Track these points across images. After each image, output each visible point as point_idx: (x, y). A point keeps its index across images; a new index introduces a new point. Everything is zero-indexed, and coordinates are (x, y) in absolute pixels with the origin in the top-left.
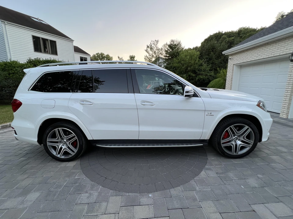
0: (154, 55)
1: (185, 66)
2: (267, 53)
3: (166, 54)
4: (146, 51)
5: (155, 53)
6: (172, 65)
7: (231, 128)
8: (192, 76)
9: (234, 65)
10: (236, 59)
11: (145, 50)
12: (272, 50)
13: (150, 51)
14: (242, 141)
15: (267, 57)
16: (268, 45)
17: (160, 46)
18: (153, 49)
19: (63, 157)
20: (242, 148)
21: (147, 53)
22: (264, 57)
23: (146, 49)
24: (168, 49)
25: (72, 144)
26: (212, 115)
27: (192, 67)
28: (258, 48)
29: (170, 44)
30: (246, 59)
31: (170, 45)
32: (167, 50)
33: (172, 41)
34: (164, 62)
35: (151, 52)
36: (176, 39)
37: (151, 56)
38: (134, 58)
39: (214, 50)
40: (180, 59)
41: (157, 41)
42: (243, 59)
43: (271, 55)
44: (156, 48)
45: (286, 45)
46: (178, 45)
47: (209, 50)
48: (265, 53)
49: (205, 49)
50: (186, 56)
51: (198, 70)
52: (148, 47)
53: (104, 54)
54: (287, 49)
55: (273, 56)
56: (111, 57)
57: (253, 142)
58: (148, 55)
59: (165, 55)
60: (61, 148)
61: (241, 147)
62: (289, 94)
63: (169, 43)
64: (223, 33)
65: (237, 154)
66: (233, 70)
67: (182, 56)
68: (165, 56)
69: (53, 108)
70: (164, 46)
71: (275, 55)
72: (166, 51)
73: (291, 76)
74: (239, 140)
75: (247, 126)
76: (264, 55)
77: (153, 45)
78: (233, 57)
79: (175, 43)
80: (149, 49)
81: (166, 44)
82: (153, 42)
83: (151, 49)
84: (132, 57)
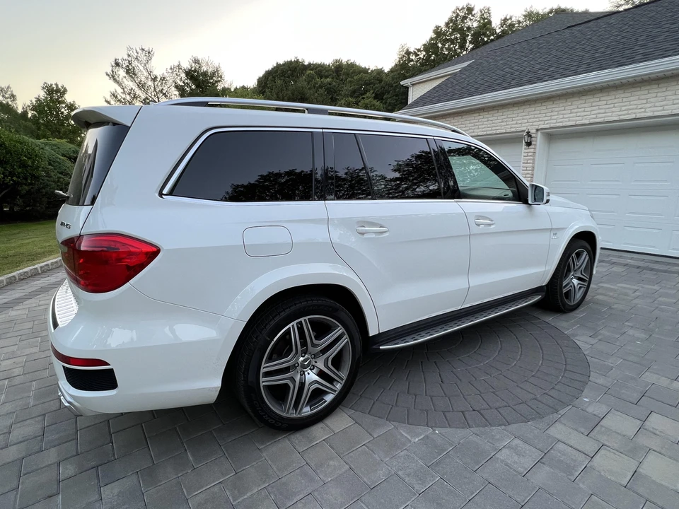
0: (138, 92)
2: (483, 126)
4: (113, 77)
5: (142, 86)
7: (572, 258)
11: (107, 75)
12: (491, 122)
13: (124, 80)
15: (485, 133)
16: (484, 111)
18: (135, 75)
21: (116, 85)
22: (479, 134)
23: (109, 71)
24: (186, 81)
28: (466, 115)
29: (189, 67)
31: (190, 70)
32: (182, 84)
33: (196, 61)
35: (129, 84)
36: (206, 60)
37: (129, 94)
41: (149, 54)
43: (491, 130)
44: (146, 74)
45: (514, 116)
46: (213, 74)
48: (480, 127)
52: (117, 64)
54: (517, 124)
55: (494, 132)
58: (119, 90)
63: (186, 65)
64: (306, 63)
65: (576, 300)
70: (172, 72)
71: (498, 132)
72: (178, 87)
73: (526, 170)
75: (585, 252)
76: (478, 129)
77: (135, 63)
79: (204, 69)
80: (122, 73)
81: (179, 67)
82: (135, 51)
83: (130, 72)
84: (55, 92)
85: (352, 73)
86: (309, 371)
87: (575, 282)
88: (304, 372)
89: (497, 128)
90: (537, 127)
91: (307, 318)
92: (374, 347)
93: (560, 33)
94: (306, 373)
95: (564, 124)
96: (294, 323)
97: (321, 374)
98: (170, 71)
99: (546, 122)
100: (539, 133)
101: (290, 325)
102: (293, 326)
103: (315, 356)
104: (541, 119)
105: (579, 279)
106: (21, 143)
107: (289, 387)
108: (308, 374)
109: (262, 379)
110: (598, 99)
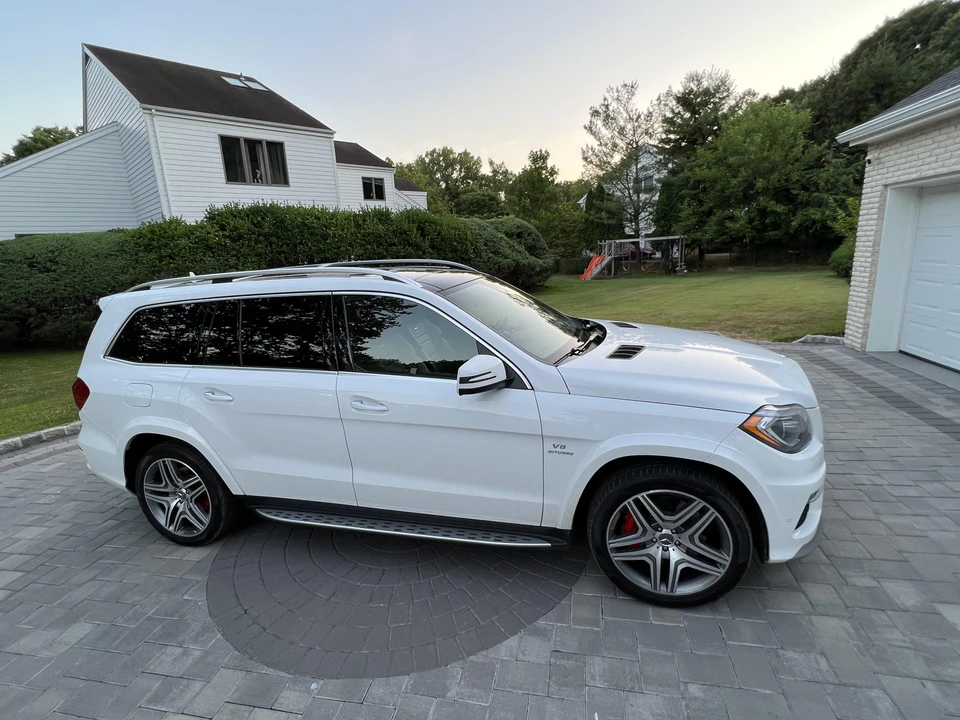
0: (618, 141)
1: (743, 173)
3: (668, 132)
4: (590, 129)
5: (622, 132)
6: (689, 174)
7: (637, 502)
8: (773, 212)
9: (886, 186)
11: (585, 127)
13: (602, 129)
14: (689, 552)
17: (642, 103)
18: (613, 119)
19: (180, 533)
20: (688, 575)
21: (592, 137)
23: (587, 124)
24: (676, 111)
25: (197, 501)
26: (568, 453)
27: (774, 177)
29: (682, 90)
30: (933, 165)
31: (684, 94)
32: (671, 115)
33: (693, 78)
34: (662, 164)
35: (605, 133)
36: (709, 70)
37: (606, 145)
38: (545, 158)
40: (721, 149)
41: (631, 89)
42: (920, 162)
44: (625, 115)
46: (717, 89)
47: (861, 93)
49: (840, 95)
50: (748, 133)
51: (805, 188)
52: (595, 113)
53: (451, 152)
56: (476, 158)
57: (729, 559)
58: (594, 143)
59: (664, 136)
60: (176, 509)
61: (682, 570)
63: (678, 89)
65: (672, 591)
66: (881, 209)
67: (734, 134)
68: (662, 141)
69: (148, 406)
70: (659, 104)
72: (667, 120)
74: (679, 545)
75: (698, 500)
77: (614, 105)
78: (882, 155)
79: (705, 84)
80: (599, 123)
81: (668, 94)
82: (615, 91)
83: (608, 118)
84: (539, 158)
91: (170, 459)
96: (160, 461)
98: (656, 103)
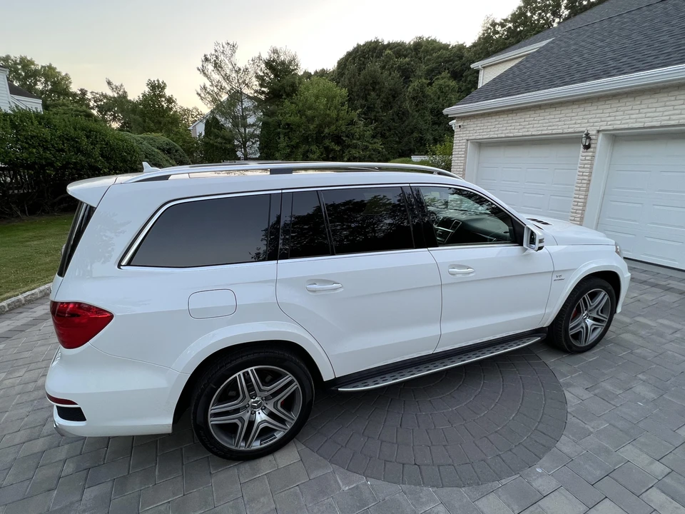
0: (224, 84)
1: (317, 122)
2: (539, 125)
3: (261, 85)
5: (227, 78)
6: (281, 118)
7: (584, 299)
8: (333, 150)
9: (468, 140)
10: (472, 129)
11: (199, 70)
12: (547, 121)
13: (213, 73)
15: (540, 133)
16: (540, 109)
18: (221, 68)
21: (206, 79)
22: (533, 133)
23: (200, 67)
24: (266, 71)
26: (562, 279)
27: (333, 127)
28: (521, 112)
29: (268, 58)
30: (496, 132)
31: (269, 61)
32: (262, 74)
33: (275, 51)
34: (256, 108)
35: (216, 77)
36: (284, 49)
37: (216, 86)
38: (163, 88)
39: (377, 87)
40: (301, 105)
41: (234, 47)
42: (489, 130)
43: (547, 130)
44: (230, 67)
45: (573, 114)
46: (290, 62)
48: (535, 125)
50: (317, 97)
51: (347, 136)
52: (207, 60)
53: (32, 63)
54: (575, 123)
55: (550, 132)
56: (63, 74)
57: (608, 317)
58: (208, 84)
59: (258, 88)
62: (581, 208)
63: (265, 56)
65: (588, 341)
66: (466, 152)
67: (308, 93)
68: (256, 91)
70: (253, 64)
71: (554, 132)
72: (258, 77)
73: (582, 175)
75: (603, 291)
76: (533, 127)
77: (222, 57)
78: (465, 124)
79: (282, 58)
80: (210, 67)
81: (259, 58)
82: (221, 46)
83: (217, 66)
84: (157, 88)
85: (433, 50)
86: (260, 411)
87: (589, 322)
88: (255, 412)
89: (553, 128)
90: (598, 128)
91: (253, 368)
92: (333, 388)
93: (651, 8)
94: (257, 413)
95: (630, 126)
96: (241, 373)
97: (271, 415)
98: (252, 63)
99: (609, 123)
100: (601, 135)
101: (237, 375)
102: (239, 375)
103: (267, 399)
104: (603, 119)
105: (595, 319)
106: (122, 141)
107: (238, 426)
108: (259, 413)
109: (210, 419)
110: (673, 98)
